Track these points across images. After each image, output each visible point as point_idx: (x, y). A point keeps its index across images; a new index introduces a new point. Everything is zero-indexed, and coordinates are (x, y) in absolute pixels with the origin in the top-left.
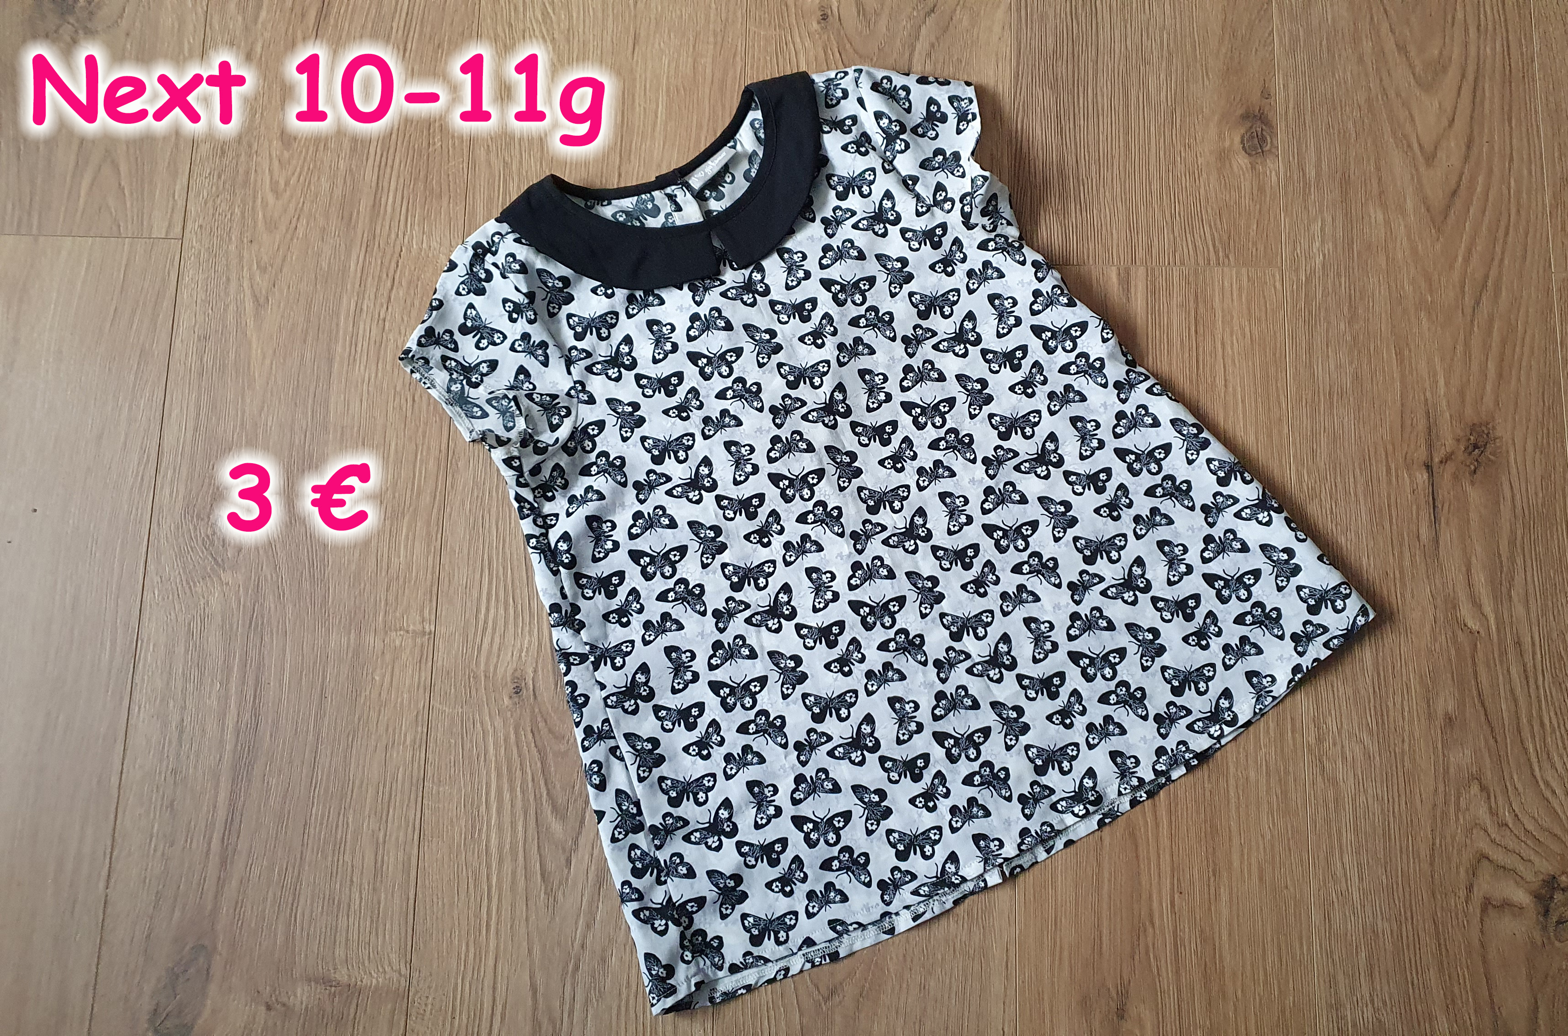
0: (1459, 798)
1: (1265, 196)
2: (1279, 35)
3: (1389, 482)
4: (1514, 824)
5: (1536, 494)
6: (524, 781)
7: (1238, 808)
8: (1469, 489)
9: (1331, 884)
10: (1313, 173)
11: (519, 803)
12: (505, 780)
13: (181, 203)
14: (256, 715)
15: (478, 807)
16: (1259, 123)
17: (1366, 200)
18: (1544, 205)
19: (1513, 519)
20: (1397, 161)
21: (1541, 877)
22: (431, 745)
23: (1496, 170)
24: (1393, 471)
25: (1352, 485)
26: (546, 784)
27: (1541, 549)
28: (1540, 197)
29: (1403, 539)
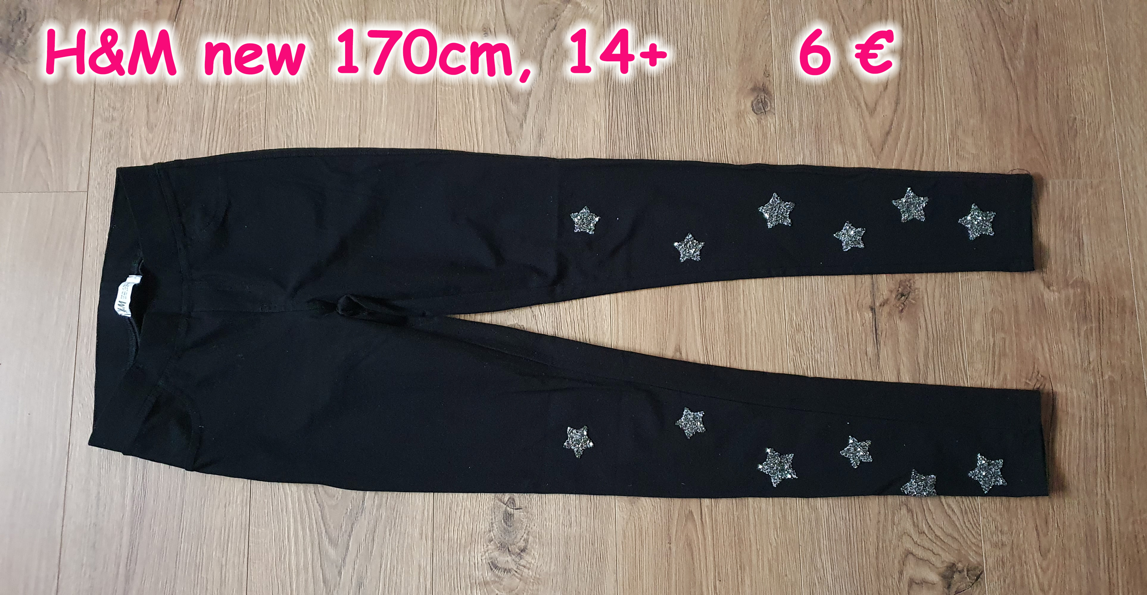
0: (893, 517)
1: (767, 141)
2: (775, 36)
3: (848, 320)
4: (929, 531)
5: (941, 324)
6: (311, 524)
7: (755, 526)
8: (898, 322)
9: (814, 572)
10: (797, 125)
11: (308, 539)
12: (299, 524)
13: (86, 170)
14: (144, 488)
15: (283, 541)
16: (763, 94)
17: (831, 140)
18: (945, 139)
19: (926, 340)
20: (851, 114)
21: (945, 565)
22: (253, 502)
23: (914, 117)
24: (850, 312)
25: (824, 322)
26: (324, 525)
27: (944, 359)
28: (942, 133)
29: (857, 354)
